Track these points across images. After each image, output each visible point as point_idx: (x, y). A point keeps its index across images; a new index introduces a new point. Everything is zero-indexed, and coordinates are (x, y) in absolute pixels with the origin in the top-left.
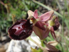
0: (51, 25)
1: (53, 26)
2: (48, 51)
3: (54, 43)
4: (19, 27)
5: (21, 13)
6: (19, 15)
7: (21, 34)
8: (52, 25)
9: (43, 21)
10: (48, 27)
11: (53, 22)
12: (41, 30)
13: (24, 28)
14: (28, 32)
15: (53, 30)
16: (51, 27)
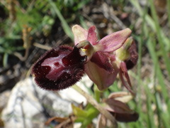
0: (120, 58)
1: (125, 61)
2: (111, 112)
3: (124, 95)
4: (56, 62)
5: (41, 22)
6: (34, 25)
7: (61, 77)
8: (124, 58)
9: (106, 50)
10: (115, 62)
11: (125, 52)
12: (102, 69)
13: (68, 65)
14: (75, 75)
15: (124, 69)
16: (121, 63)
